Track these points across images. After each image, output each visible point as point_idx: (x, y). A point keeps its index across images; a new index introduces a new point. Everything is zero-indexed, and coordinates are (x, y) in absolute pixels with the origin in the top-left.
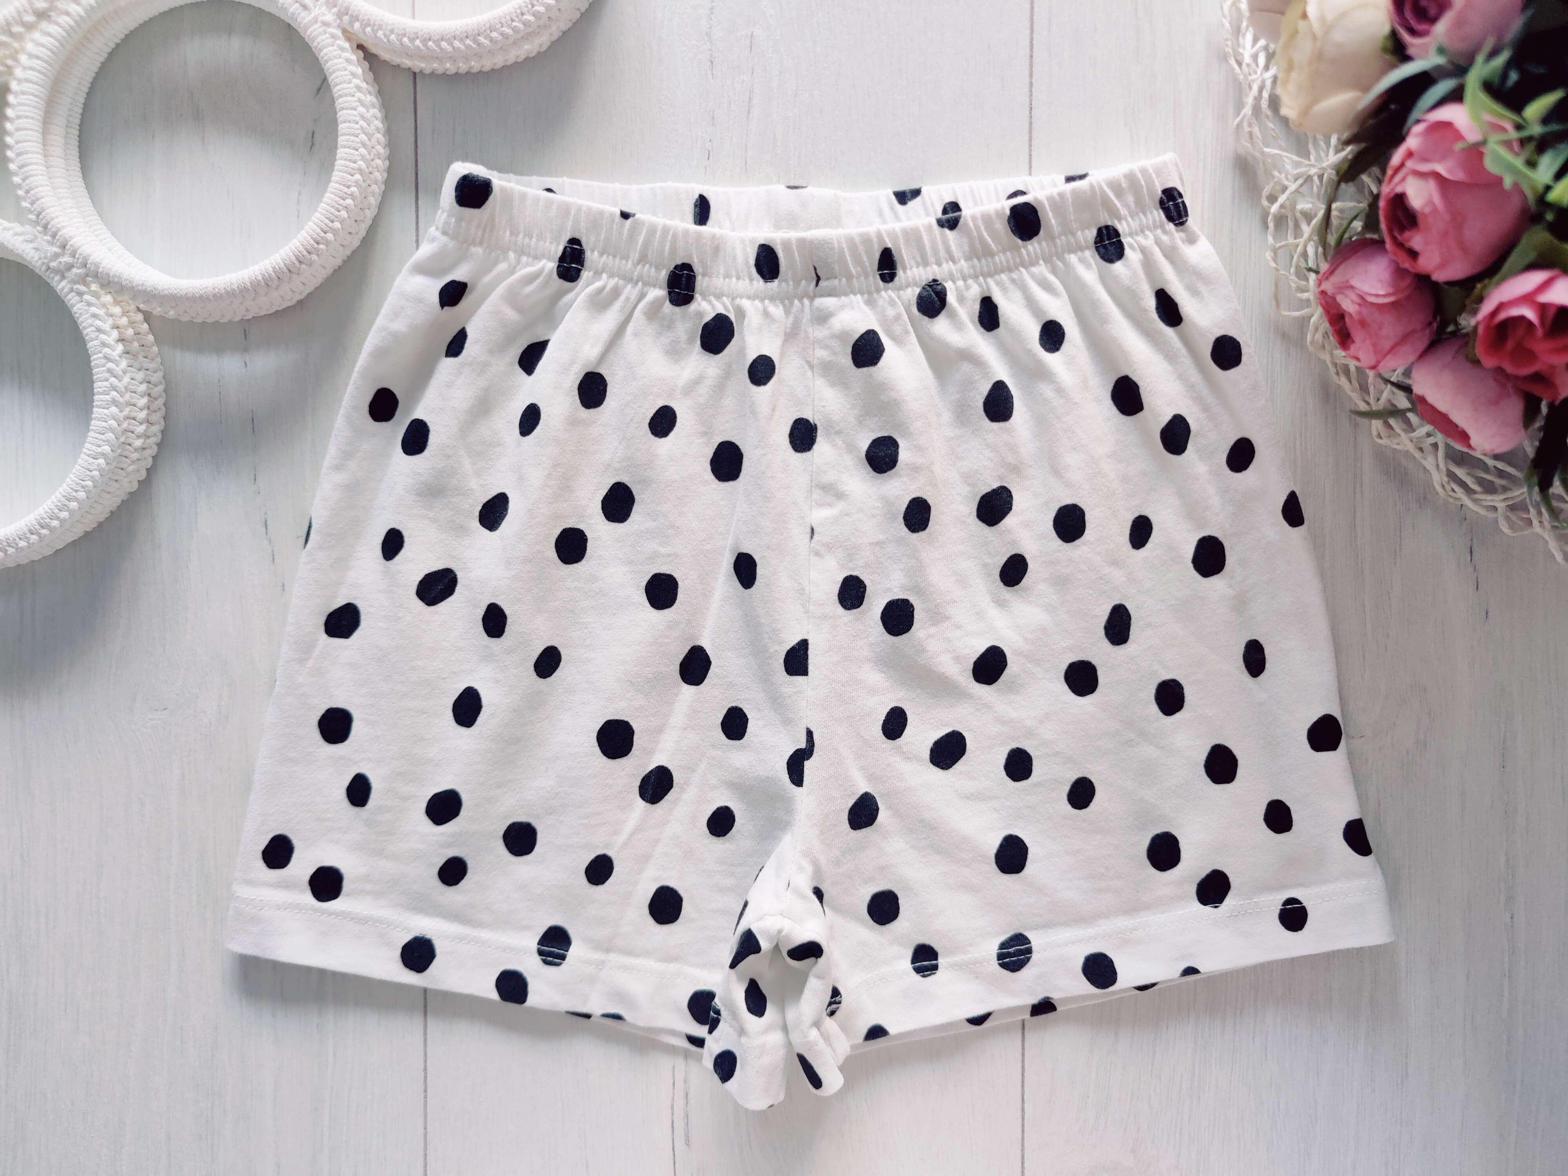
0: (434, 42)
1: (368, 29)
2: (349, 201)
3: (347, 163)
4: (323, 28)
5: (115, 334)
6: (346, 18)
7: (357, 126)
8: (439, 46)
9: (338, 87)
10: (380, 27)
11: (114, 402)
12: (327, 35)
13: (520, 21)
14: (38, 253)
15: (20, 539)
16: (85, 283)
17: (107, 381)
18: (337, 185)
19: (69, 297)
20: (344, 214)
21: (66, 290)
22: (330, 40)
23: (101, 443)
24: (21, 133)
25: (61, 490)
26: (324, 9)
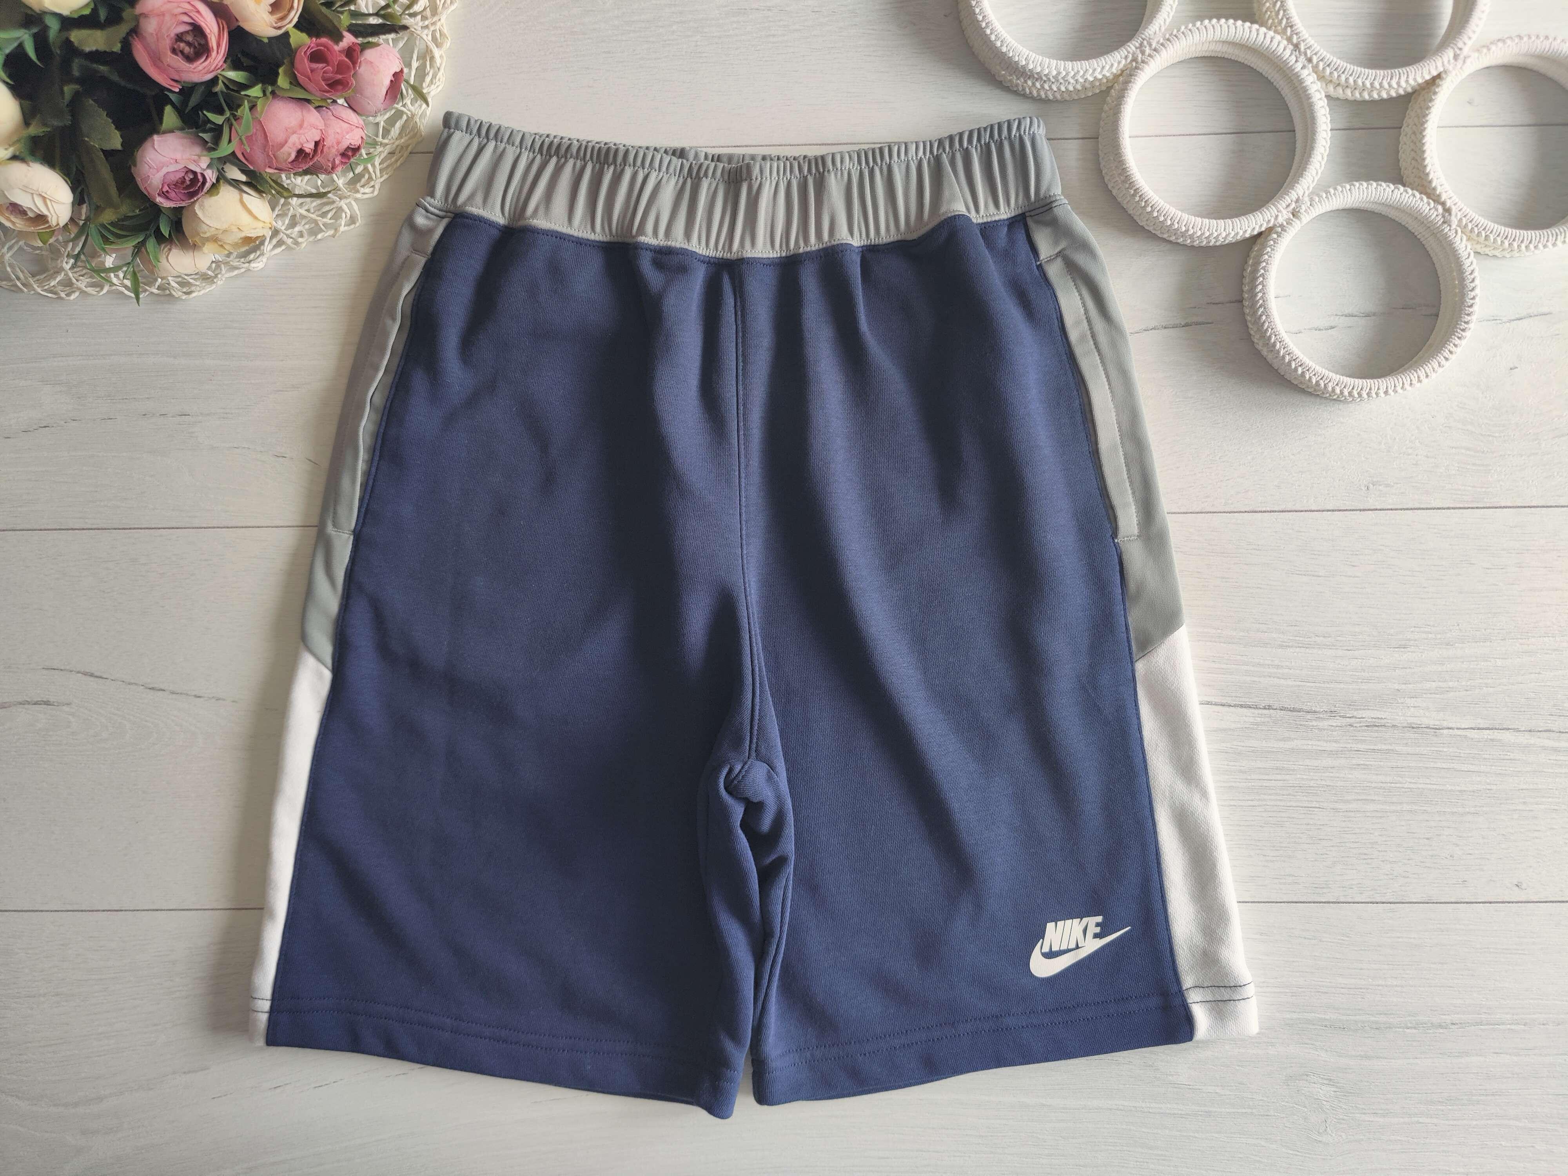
0: (1262, 281)
1: (1272, 242)
2: (1169, 222)
3: (1192, 224)
4: (1275, 216)
6: (1279, 230)
7: (1214, 231)
8: (1259, 284)
10: (1274, 250)
11: (1059, 73)
12: (1270, 217)
13: (1271, 334)
16: (1132, 61)
18: (1179, 216)
19: (1125, 50)
20: (1162, 219)
25: (1008, 37)
26: (1286, 217)
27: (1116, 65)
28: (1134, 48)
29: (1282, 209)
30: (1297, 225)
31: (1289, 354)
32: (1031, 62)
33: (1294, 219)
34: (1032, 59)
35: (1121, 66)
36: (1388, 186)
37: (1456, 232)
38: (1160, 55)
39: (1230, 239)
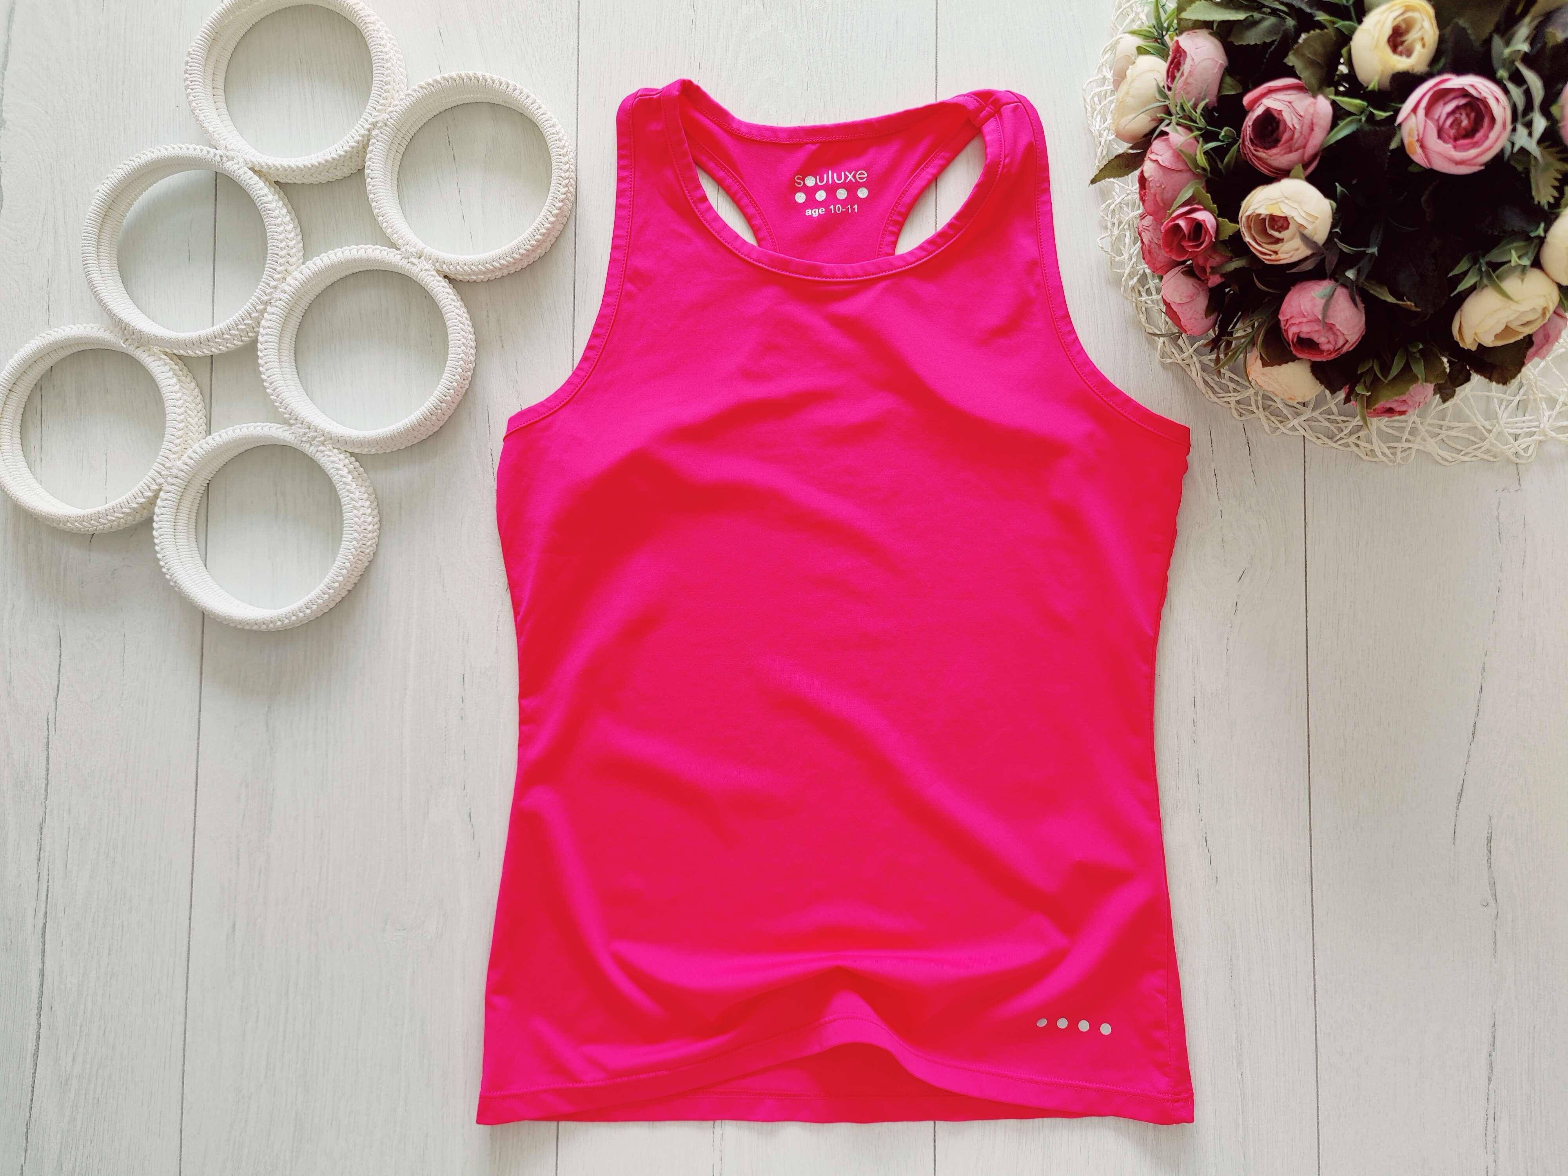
1: (451, 267)
3: (456, 342)
4: (427, 272)
5: (346, 470)
6: (438, 264)
7: (457, 320)
9: (442, 303)
11: (355, 507)
12: (429, 276)
14: (294, 435)
15: (319, 599)
16: (323, 444)
17: (348, 496)
18: (453, 355)
19: (316, 455)
21: (314, 451)
22: (432, 279)
23: (352, 532)
24: (269, 371)
26: (424, 263)
28: (312, 447)
29: (419, 268)
30: (430, 250)
33: (425, 255)
35: (330, 453)
36: (369, 184)
37: (392, 112)
38: (313, 421)
39: (459, 304)
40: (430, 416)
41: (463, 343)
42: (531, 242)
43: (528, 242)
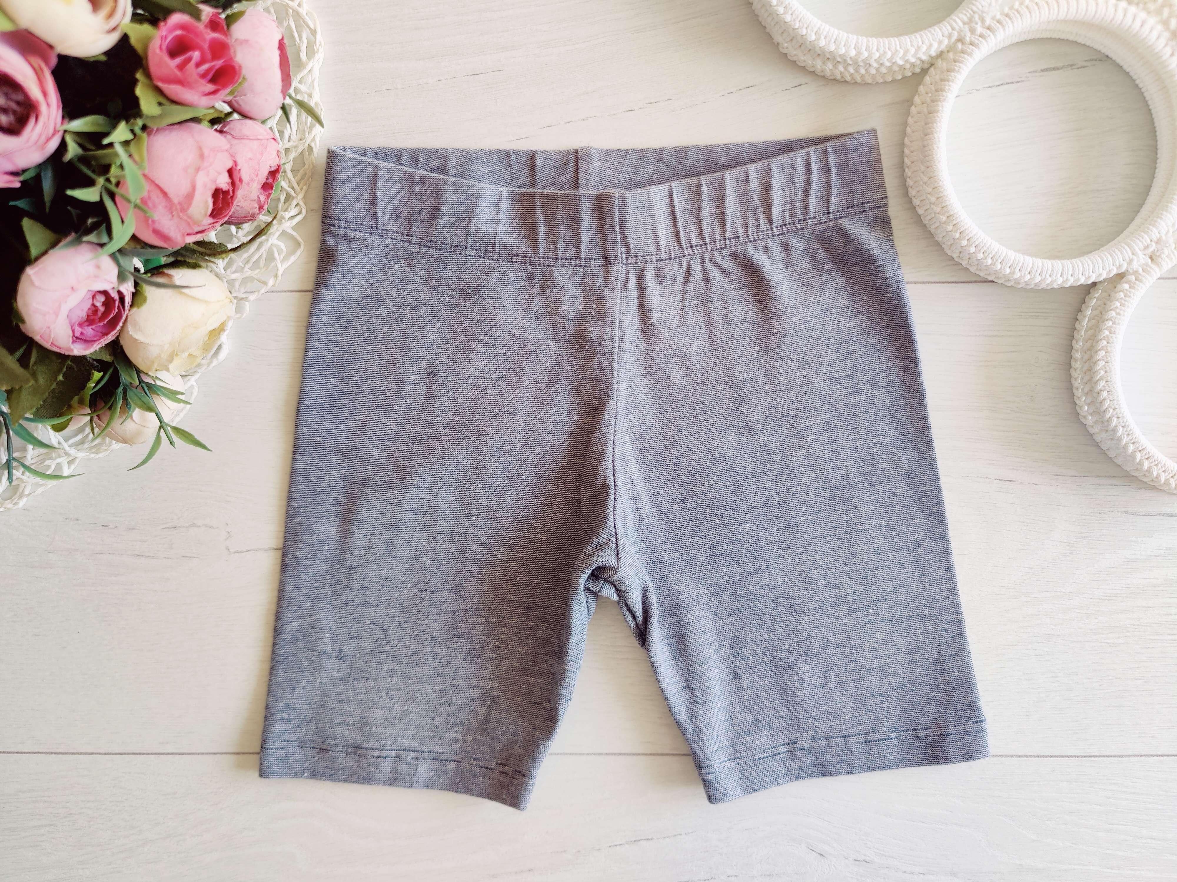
0: (1106, 346)
1: (1120, 295)
4: (1127, 259)
6: (1132, 278)
12: (1122, 262)
13: (1112, 416)
19: (948, 26)
26: (1142, 261)
27: (935, 45)
28: (960, 23)
29: (1139, 252)
30: (1157, 272)
31: (1133, 443)
32: (823, 37)
33: (1153, 266)
34: (825, 33)
35: (943, 47)
38: (995, 36)
40: (937, 196)
41: (1014, 273)
42: (1111, 410)
43: (1113, 407)
